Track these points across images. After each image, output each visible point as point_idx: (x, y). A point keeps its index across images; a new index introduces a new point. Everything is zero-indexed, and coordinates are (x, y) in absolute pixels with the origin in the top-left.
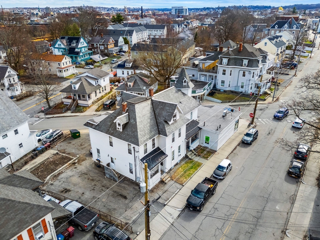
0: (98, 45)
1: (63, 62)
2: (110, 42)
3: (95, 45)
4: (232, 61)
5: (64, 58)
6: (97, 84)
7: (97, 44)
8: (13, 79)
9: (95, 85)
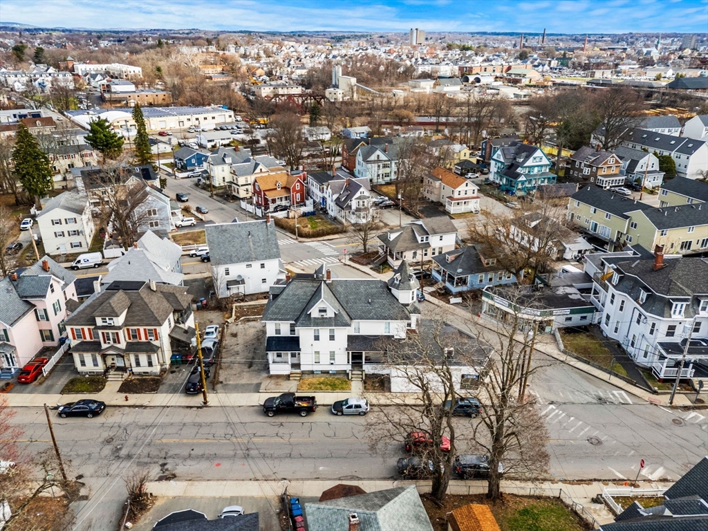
0: (583, 165)
1: (458, 189)
2: (606, 163)
3: (577, 163)
4: (626, 283)
5: (465, 184)
6: (425, 242)
7: (581, 163)
8: (364, 202)
9: (420, 242)
